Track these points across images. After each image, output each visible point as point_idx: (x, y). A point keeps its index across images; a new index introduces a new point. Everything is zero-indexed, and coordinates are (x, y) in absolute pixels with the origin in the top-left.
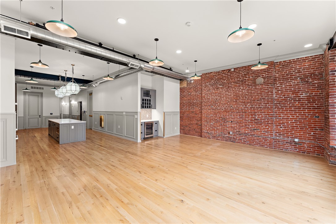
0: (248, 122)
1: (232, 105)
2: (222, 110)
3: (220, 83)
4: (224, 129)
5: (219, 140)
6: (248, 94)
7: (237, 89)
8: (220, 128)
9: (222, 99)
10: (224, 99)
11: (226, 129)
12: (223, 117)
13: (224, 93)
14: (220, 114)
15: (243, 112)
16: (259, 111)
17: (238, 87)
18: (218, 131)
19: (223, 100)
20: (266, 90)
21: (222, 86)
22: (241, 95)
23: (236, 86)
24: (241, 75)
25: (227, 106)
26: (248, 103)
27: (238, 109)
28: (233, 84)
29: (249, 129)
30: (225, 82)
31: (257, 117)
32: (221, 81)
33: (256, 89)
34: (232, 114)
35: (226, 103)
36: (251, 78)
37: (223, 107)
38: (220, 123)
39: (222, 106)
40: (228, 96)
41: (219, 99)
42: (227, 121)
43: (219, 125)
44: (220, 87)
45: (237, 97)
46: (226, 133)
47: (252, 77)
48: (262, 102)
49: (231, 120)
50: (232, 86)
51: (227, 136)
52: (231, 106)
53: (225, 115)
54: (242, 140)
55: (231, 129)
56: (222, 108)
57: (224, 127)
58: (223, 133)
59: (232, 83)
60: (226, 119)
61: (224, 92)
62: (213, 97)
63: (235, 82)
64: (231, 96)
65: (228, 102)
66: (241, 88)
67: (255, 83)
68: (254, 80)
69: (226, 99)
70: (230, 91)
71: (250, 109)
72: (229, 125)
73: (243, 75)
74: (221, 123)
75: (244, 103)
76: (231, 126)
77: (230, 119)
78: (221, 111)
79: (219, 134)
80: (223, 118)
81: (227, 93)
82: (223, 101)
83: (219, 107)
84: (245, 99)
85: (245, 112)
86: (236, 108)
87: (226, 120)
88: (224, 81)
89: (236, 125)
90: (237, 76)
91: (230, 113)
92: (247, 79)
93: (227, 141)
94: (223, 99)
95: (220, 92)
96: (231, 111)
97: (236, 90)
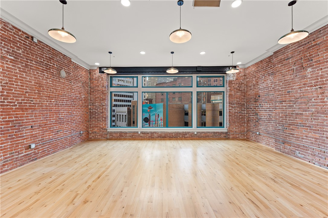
0: (53, 124)
1: (34, 98)
2: (12, 106)
3: (8, 49)
4: (18, 143)
5: (6, 170)
6: (53, 86)
7: (40, 74)
8: (7, 145)
9: (13, 84)
10: (18, 85)
11: (22, 143)
12: (16, 120)
13: (17, 73)
14: (9, 115)
15: (48, 111)
16: (62, 108)
17: (41, 71)
19: (15, 86)
20: (67, 86)
21: (12, 58)
22: (45, 85)
23: (38, 68)
24: (45, 56)
25: (24, 100)
26: (53, 97)
27: (41, 106)
28: (35, 64)
29: (53, 132)
30: (20, 54)
31: (60, 116)
32: (11, 47)
33: (59, 81)
34: (32, 114)
35: (22, 94)
36: (55, 66)
37: (17, 100)
38: (7, 133)
39: (13, 99)
40: (26, 81)
41: (7, 83)
42: (24, 128)
43: (6, 139)
44: (10, 57)
45: (40, 87)
46: (21, 151)
47: (57, 65)
48: (64, 98)
49: (30, 124)
50: (32, 66)
51: (24, 154)
52: (32, 101)
53: (20, 117)
54: (45, 151)
55: (31, 140)
56: (14, 102)
57: (18, 140)
58: (15, 152)
59: (32, 61)
60: (22, 123)
61: (18, 71)
63: (38, 63)
64: (31, 82)
65: (26, 92)
66: (44, 75)
67: (59, 74)
68: (59, 70)
69: (21, 86)
70: (30, 74)
71: (55, 106)
72: (26, 132)
73: (47, 57)
74: (10, 133)
75: (49, 97)
76: (31, 135)
77: (29, 122)
78: (13, 108)
79: (6, 158)
80: (14, 124)
81: (24, 76)
82: (16, 88)
83: (7, 99)
84: (50, 93)
85: (50, 111)
86: (39, 104)
87: (22, 126)
88: (17, 50)
89: (39, 131)
90: (40, 54)
91: (30, 111)
92: (51, 65)
93: (23, 164)
94: (15, 84)
95: (7, 67)
96: (32, 109)
97: (39, 76)
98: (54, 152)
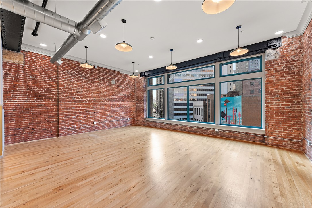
0: (107, 112)
1: (95, 98)
2: (85, 102)
3: (83, 75)
4: (88, 120)
5: (83, 132)
6: (107, 90)
7: (99, 84)
8: (83, 121)
9: (85, 92)
10: (88, 92)
11: (90, 120)
12: (87, 109)
13: (87, 86)
14: (83, 106)
15: (104, 104)
16: (113, 103)
17: (99, 83)
18: (81, 124)
19: (86, 93)
20: (116, 89)
21: (85, 79)
22: (102, 90)
23: (98, 82)
24: (102, 74)
25: (90, 99)
26: (107, 97)
27: (99, 102)
28: (96, 80)
29: (107, 117)
30: (89, 76)
31: (112, 107)
32: (84, 74)
33: (111, 87)
34: (95, 106)
35: (89, 96)
36: (108, 78)
37: (87, 99)
38: (83, 115)
39: (85, 99)
40: (91, 89)
41: (83, 92)
42: (91, 113)
43: (83, 118)
44: (84, 79)
45: (99, 91)
46: (89, 124)
47: (109, 78)
48: (114, 97)
49: (94, 111)
50: (95, 81)
51: (91, 126)
52: (94, 99)
53: (89, 108)
54: (103, 126)
55: (94, 120)
56: (86, 100)
57: (88, 119)
58: (87, 125)
59: (95, 78)
60: (90, 110)
61: (87, 85)
62: (75, 88)
63: (98, 79)
64: (94, 90)
65: (92, 95)
66: (102, 85)
67: (111, 83)
68: (110, 81)
69: (89, 92)
70: (94, 85)
71: (108, 102)
72: (92, 116)
73: (103, 74)
74: (84, 115)
75: (104, 97)
76: (94, 117)
77: (93, 110)
78: (85, 103)
79: (83, 127)
80: (86, 111)
81: (91, 87)
82: (87, 93)
83: (83, 99)
84: (105, 94)
85: (105, 104)
86: (98, 101)
87: (90, 112)
88: (87, 74)
89: (98, 115)
90: (99, 74)
91: (93, 105)
92: (106, 78)
93: (91, 131)
94: (86, 91)
95: (83, 84)
96: (95, 103)
97: (98, 86)
98: (108, 128)
